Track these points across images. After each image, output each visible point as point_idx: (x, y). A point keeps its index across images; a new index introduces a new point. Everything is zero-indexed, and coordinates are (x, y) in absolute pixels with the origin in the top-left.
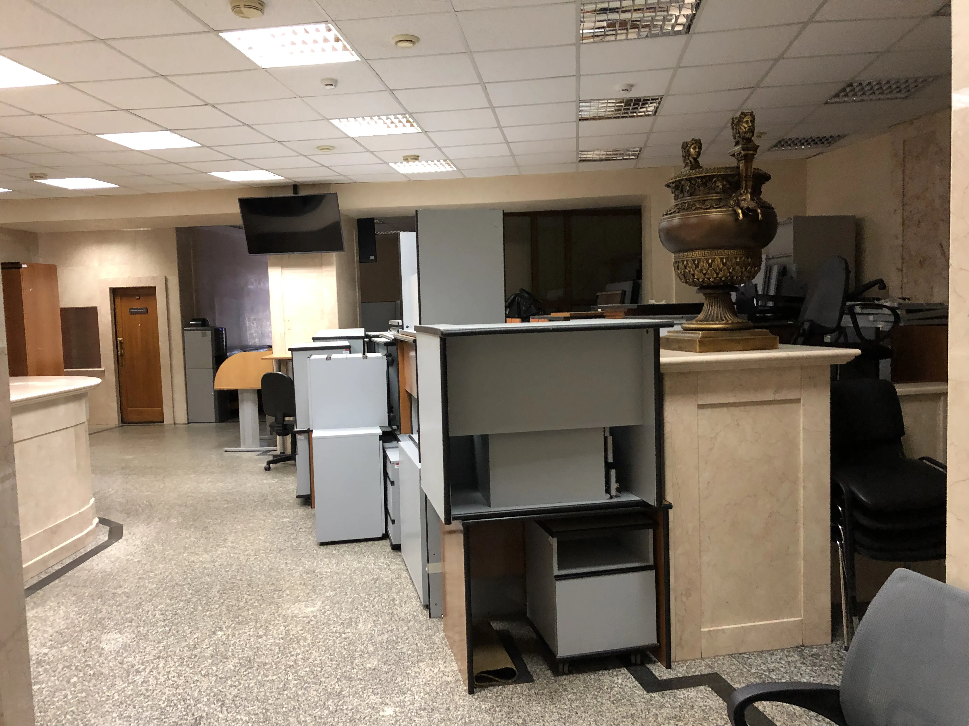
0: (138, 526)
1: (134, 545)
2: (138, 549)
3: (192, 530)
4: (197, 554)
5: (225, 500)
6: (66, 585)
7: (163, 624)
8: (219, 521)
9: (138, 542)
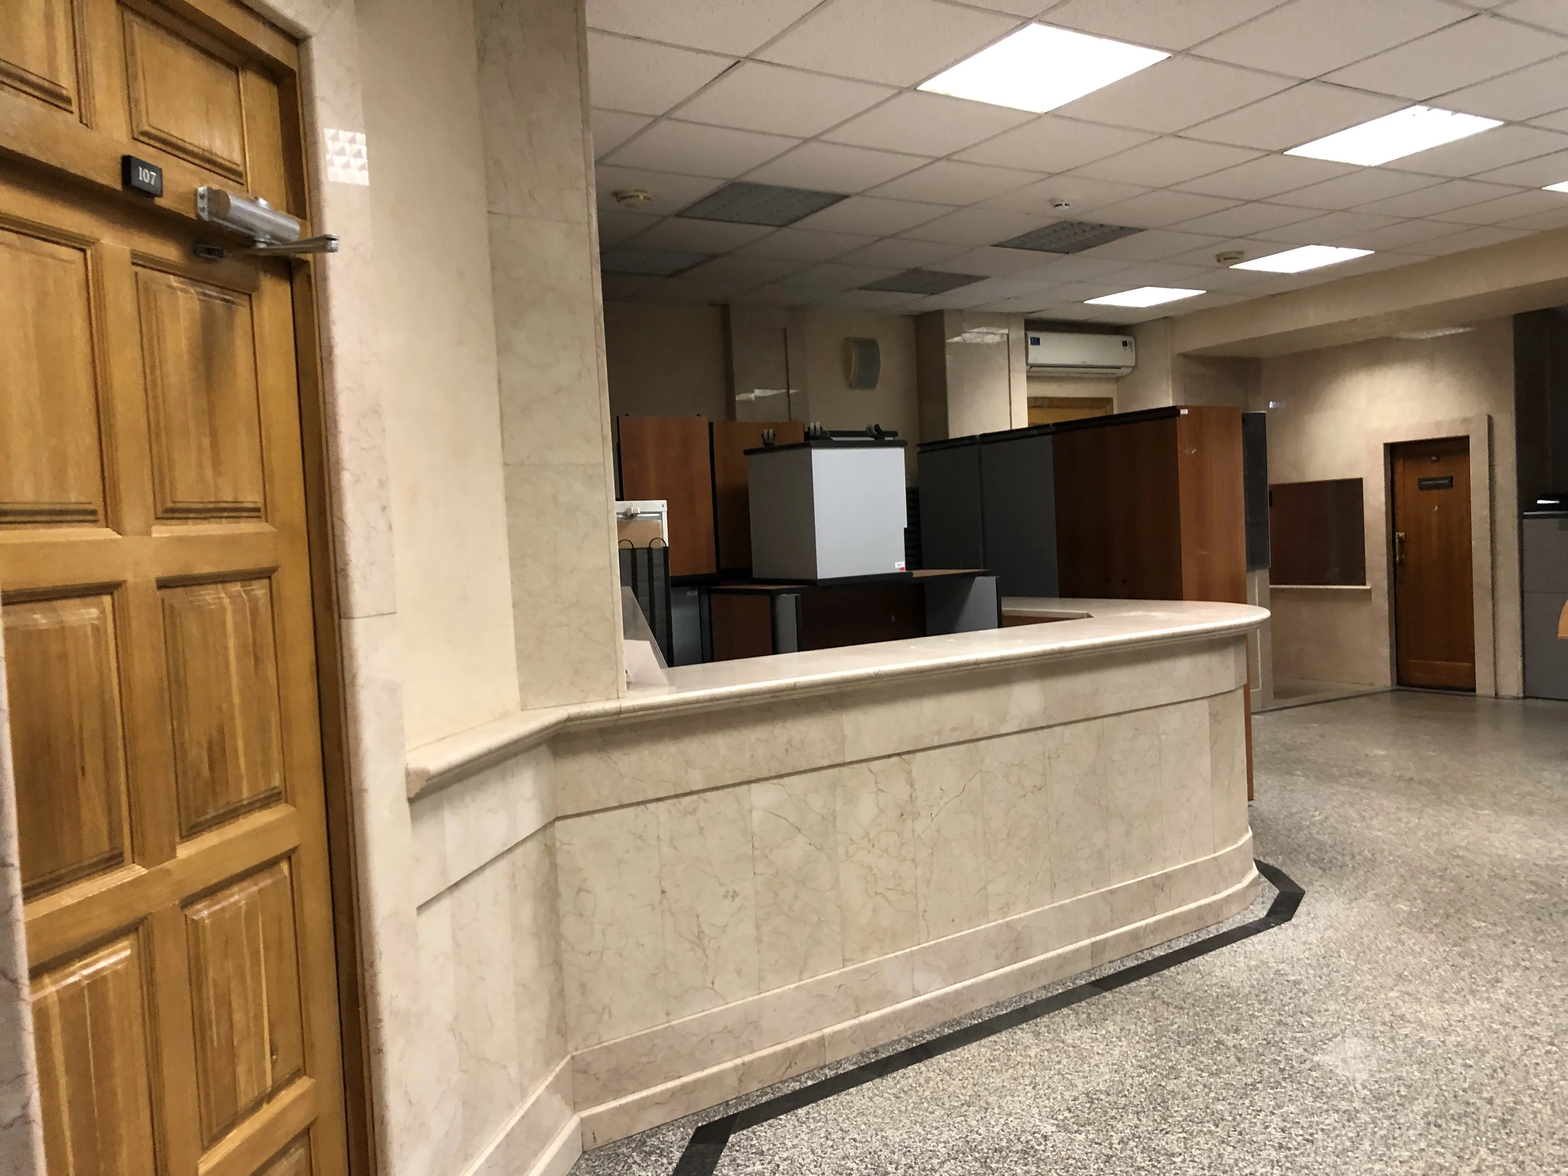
0: (1331, 901)
1: (1304, 943)
2: (1307, 954)
3: (1433, 937)
4: (1419, 1001)
5: (1532, 883)
6: (1153, 993)
7: (1274, 1154)
8: (1500, 930)
9: (1313, 938)
